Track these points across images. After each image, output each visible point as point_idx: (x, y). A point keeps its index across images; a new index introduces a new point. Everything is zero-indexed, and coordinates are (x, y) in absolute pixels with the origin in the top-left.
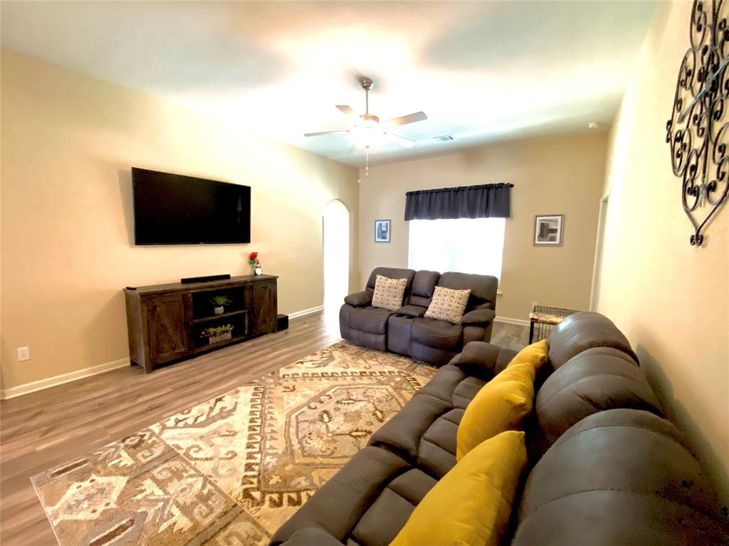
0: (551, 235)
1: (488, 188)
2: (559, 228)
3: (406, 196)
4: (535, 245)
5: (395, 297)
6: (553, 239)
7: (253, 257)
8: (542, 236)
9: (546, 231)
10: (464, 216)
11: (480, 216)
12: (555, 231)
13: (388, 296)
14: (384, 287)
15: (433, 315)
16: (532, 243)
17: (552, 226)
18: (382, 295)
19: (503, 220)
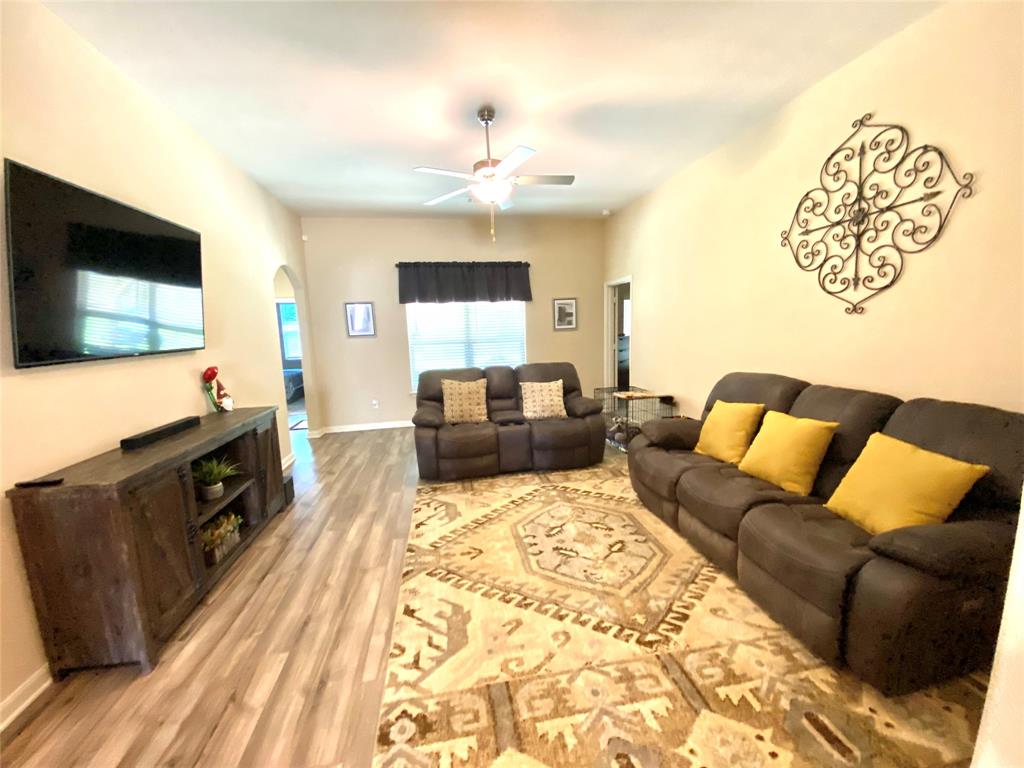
0: (568, 319)
1: (507, 265)
2: (574, 311)
3: (397, 270)
4: (555, 330)
5: (479, 404)
6: (570, 323)
7: (209, 376)
8: (561, 320)
9: (564, 315)
10: (483, 298)
11: (502, 299)
12: (571, 315)
13: (470, 404)
14: (460, 394)
15: (535, 415)
16: (552, 328)
17: (568, 310)
18: (461, 405)
19: (524, 303)
